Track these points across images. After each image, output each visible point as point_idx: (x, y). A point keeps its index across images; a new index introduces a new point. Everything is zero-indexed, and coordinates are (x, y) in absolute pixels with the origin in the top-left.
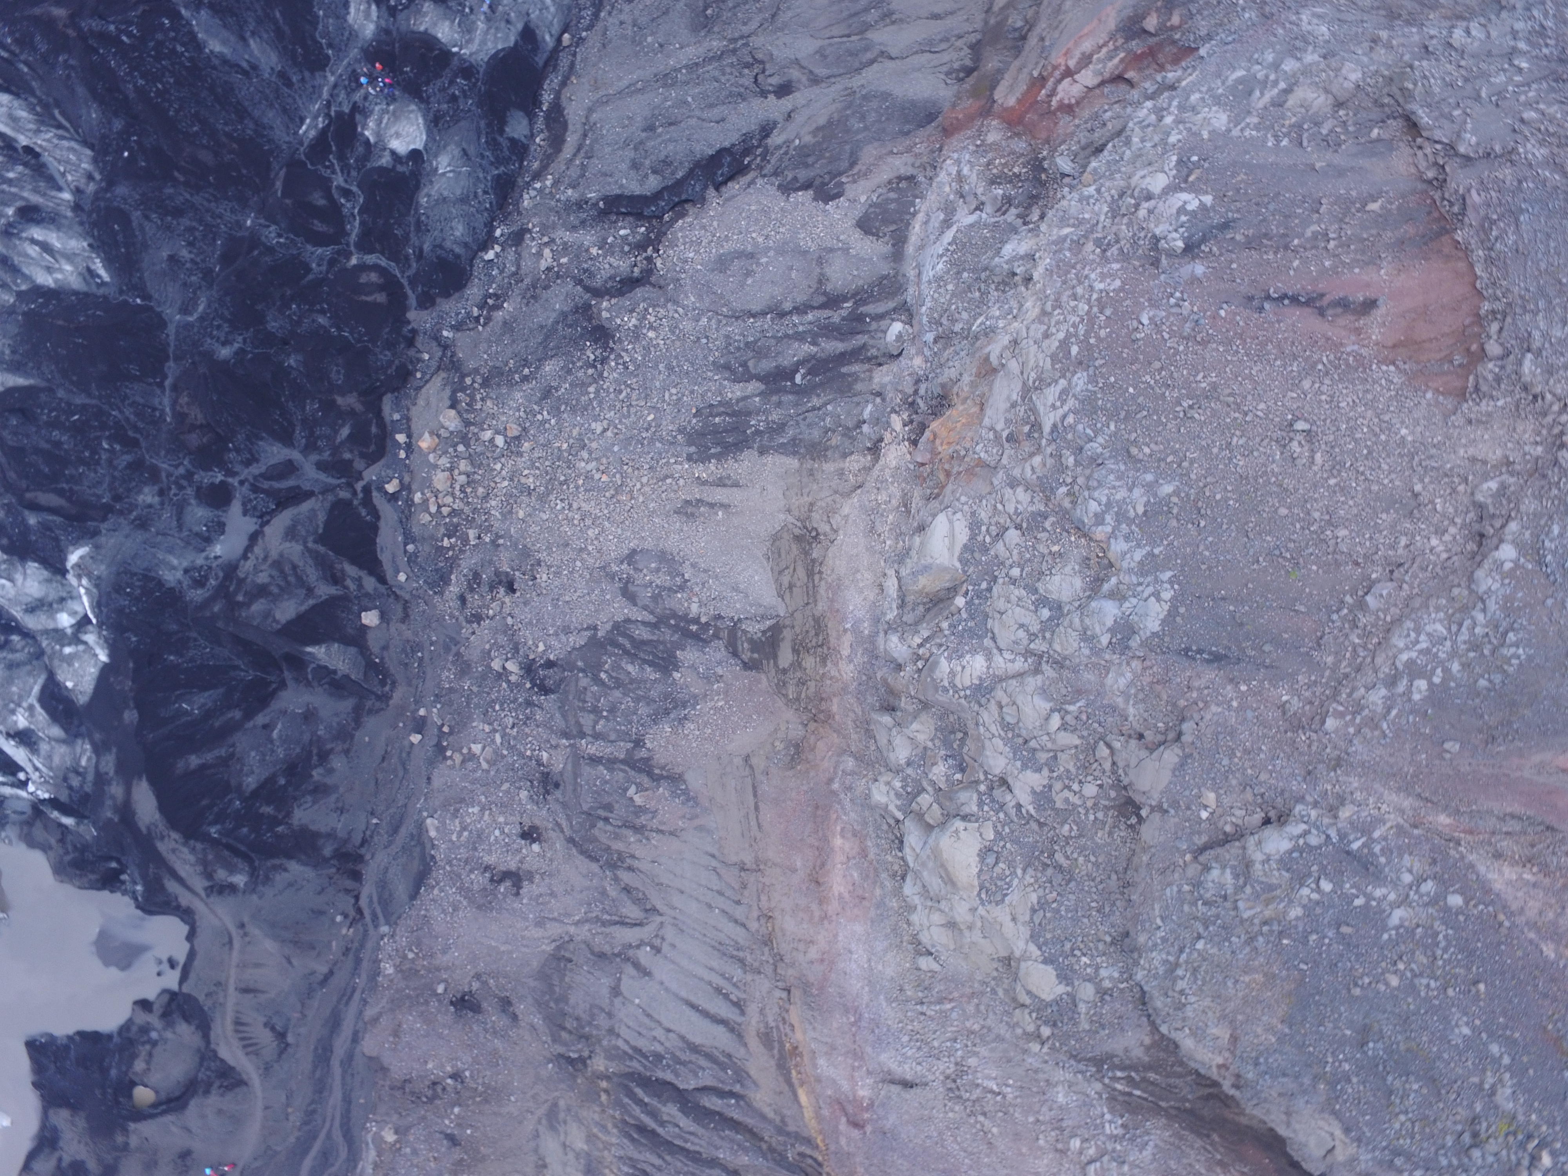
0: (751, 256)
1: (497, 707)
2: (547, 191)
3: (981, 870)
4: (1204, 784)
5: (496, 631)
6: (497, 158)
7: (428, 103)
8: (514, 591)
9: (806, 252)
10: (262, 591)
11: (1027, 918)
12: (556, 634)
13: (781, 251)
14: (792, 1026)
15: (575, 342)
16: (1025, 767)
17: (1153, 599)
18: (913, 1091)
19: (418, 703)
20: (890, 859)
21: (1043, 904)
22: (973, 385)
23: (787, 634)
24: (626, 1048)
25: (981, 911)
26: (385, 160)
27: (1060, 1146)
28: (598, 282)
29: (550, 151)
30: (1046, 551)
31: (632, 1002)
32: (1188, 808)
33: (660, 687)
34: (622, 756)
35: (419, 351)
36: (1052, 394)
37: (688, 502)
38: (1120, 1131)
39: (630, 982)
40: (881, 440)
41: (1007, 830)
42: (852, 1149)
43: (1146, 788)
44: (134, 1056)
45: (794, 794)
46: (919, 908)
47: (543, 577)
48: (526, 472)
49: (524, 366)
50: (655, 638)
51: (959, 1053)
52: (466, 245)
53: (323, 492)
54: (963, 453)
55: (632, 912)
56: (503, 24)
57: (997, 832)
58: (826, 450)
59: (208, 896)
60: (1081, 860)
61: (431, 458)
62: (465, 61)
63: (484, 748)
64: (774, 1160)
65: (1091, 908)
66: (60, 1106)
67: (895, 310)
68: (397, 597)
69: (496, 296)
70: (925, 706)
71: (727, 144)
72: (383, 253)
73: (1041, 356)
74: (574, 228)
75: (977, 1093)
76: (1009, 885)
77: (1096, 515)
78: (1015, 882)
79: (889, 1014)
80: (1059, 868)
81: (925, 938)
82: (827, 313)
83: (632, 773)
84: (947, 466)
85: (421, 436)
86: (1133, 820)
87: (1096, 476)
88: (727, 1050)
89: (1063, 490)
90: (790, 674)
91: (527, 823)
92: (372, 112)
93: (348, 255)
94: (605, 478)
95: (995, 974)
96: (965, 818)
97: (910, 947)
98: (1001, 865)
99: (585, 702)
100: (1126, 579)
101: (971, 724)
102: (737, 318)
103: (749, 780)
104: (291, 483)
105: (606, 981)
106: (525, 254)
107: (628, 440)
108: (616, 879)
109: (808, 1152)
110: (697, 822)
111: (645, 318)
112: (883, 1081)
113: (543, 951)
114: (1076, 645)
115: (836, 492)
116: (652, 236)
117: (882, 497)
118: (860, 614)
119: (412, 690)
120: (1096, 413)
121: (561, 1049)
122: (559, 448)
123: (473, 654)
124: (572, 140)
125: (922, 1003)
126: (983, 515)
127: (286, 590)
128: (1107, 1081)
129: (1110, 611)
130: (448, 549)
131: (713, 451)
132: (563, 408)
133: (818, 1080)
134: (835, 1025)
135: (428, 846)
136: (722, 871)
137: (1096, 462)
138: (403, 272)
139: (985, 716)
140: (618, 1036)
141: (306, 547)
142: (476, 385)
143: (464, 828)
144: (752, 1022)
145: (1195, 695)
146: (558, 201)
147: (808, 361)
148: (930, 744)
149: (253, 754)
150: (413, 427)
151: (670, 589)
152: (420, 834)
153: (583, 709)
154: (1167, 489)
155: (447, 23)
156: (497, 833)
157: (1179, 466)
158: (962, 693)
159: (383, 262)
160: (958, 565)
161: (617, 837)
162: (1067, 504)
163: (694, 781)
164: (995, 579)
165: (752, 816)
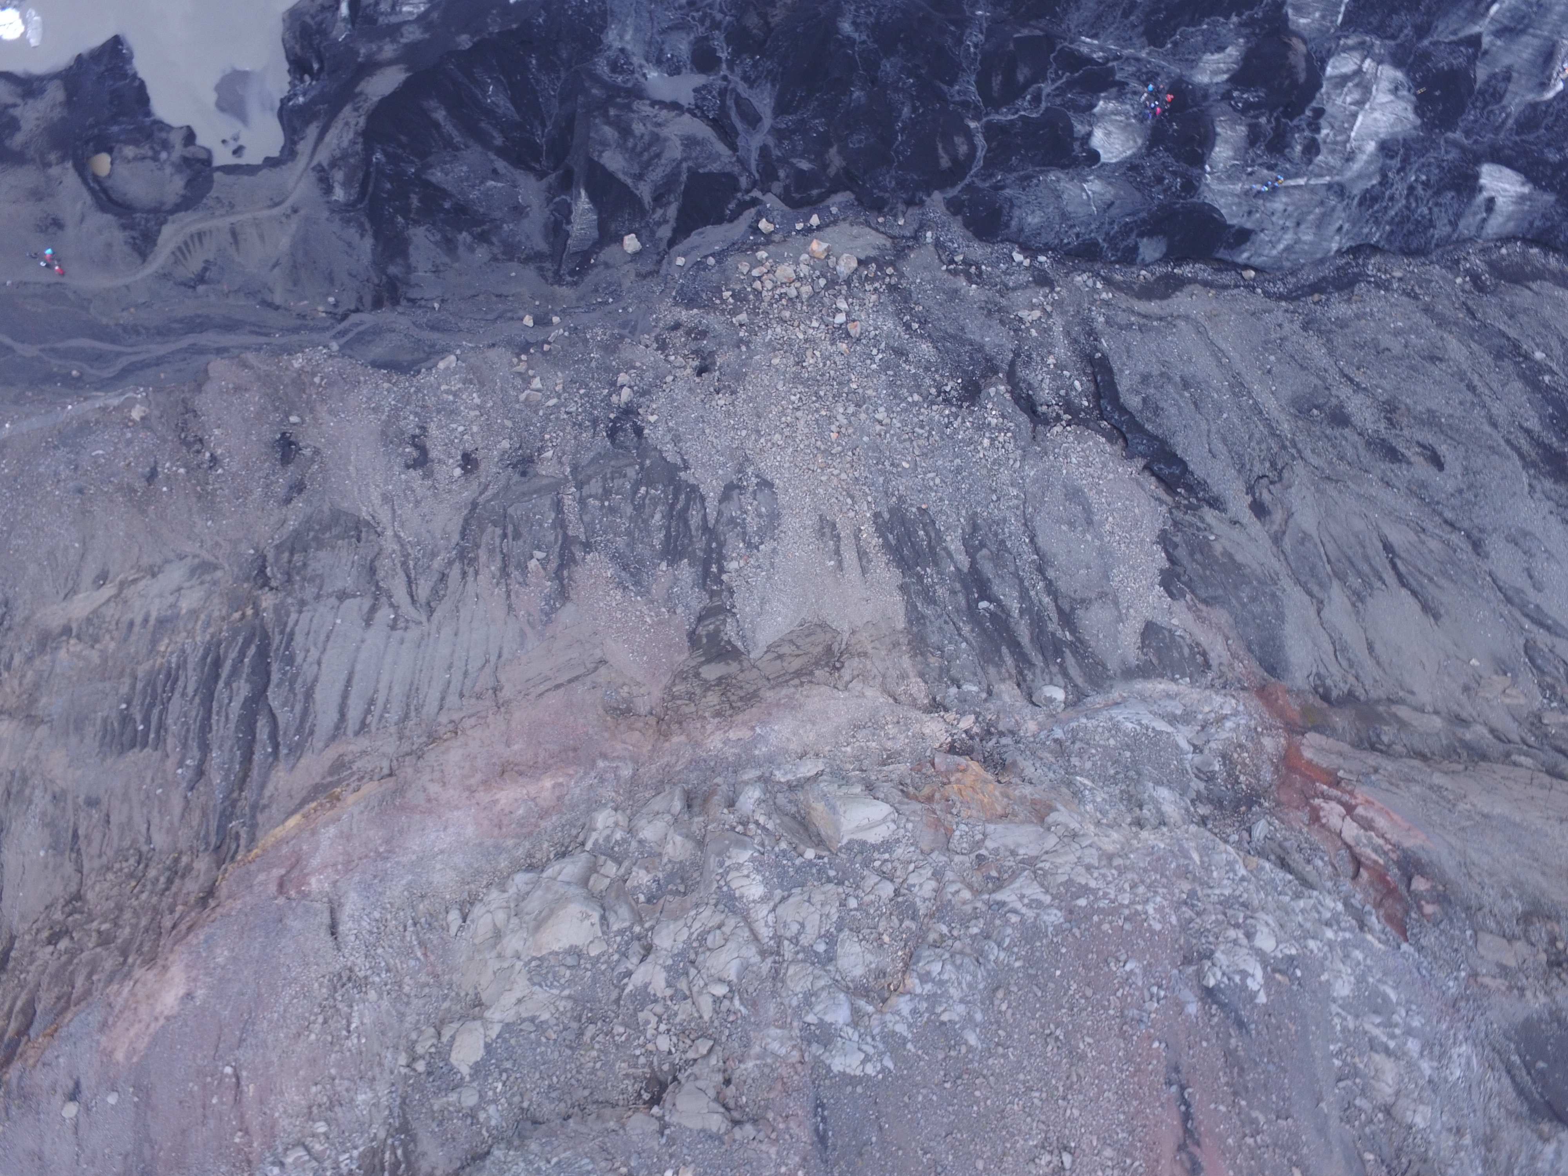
0: (1090, 522)
1: (582, 391)
2: (1096, 296)
3: (557, 953)
4: (698, 1166)
5: (655, 368)
6: (1114, 237)
7: (1148, 155)
8: (699, 374)
9: (1107, 578)
10: (625, 132)
11: (524, 1015)
12: (670, 430)
13: (1102, 552)
14: (358, 789)
15: (957, 368)
16: (668, 969)
17: (862, 1056)
18: (329, 938)
19: (563, 313)
20: (546, 845)
21: (541, 1027)
22: (1023, 799)
23: (734, 667)
24: (290, 624)
25: (519, 965)
26: (1080, 129)
27: (315, 1110)
28: (1022, 372)
29: (1136, 287)
30: (881, 929)
31: (336, 617)
32: (671, 1156)
33: (647, 552)
34: (570, 533)
35: (904, 214)
36: (1034, 891)
37: (834, 526)
38: (344, 1170)
39: (355, 606)
40: (946, 710)
41: (603, 967)
42: (256, 889)
43: (679, 1107)
44: (137, 143)
45: (581, 721)
46: (506, 895)
47: (721, 400)
48: (818, 353)
49: (920, 322)
50: (694, 533)
51: (377, 979)
52: (1021, 230)
53: (739, 160)
54: (954, 811)
55: (423, 590)
56: (1246, 208)
57: (598, 958)
58: (922, 654)
59: (314, 169)
60: (594, 1053)
61: (805, 256)
62: (1199, 181)
63: (538, 390)
64: (225, 809)
65: (550, 1077)
66: (66, 89)
67: (1076, 686)
68: (659, 262)
69: (980, 274)
70: (701, 843)
71: (1191, 467)
72: (988, 151)
73: (1067, 868)
74: (1067, 333)
75: (344, 1009)
76: (551, 986)
77: (928, 973)
78: (555, 991)
79: (396, 891)
80: (581, 1034)
81: (478, 910)
82: (1054, 616)
83: (557, 549)
84: (937, 796)
85: (822, 240)
86: (646, 1096)
87: (967, 960)
88: (316, 729)
89: (945, 929)
90: (696, 682)
91: (478, 456)
92: (1123, 103)
93: (976, 118)
94: (834, 436)
95: (463, 994)
96: (603, 918)
97: (465, 895)
98: (568, 973)
99: (612, 479)
100: (875, 1022)
101: (694, 897)
102: (1025, 525)
103: (583, 670)
104: (739, 126)
105: (349, 583)
106: (1029, 292)
107: (877, 449)
108: (450, 563)
109: (243, 842)
110: (528, 629)
111: (1000, 431)
112: (330, 901)
113: (360, 510)
114: (798, 989)
115: (884, 676)
116: (1082, 415)
117: (891, 729)
118: (773, 739)
119: (574, 303)
120: (1027, 943)
121: (271, 555)
122: (850, 380)
123: (626, 352)
124: (1153, 307)
125: (415, 924)
126: (899, 852)
127: (634, 154)
128: (390, 1141)
129: (840, 1015)
130: (721, 298)
131: (890, 537)
132: (890, 373)
133: (314, 833)
134: (371, 833)
135: (429, 364)
136: (488, 670)
137: (980, 958)
138: (976, 175)
139: (707, 913)
140: (300, 612)
141: (681, 162)
142: (887, 280)
143: (455, 395)
144: (351, 746)
145: (782, 1126)
146: (1090, 310)
147: (1003, 611)
148: (665, 860)
149: (465, 168)
150: (829, 229)
151: (745, 533)
152: (437, 353)
153: (604, 479)
154: (972, 1039)
155: (1231, 153)
156: (461, 429)
157: (998, 1044)
158: (722, 883)
159: (980, 154)
160: (845, 841)
161: (491, 551)
162: (932, 936)
163: (567, 614)
164: (840, 883)
165: (549, 684)
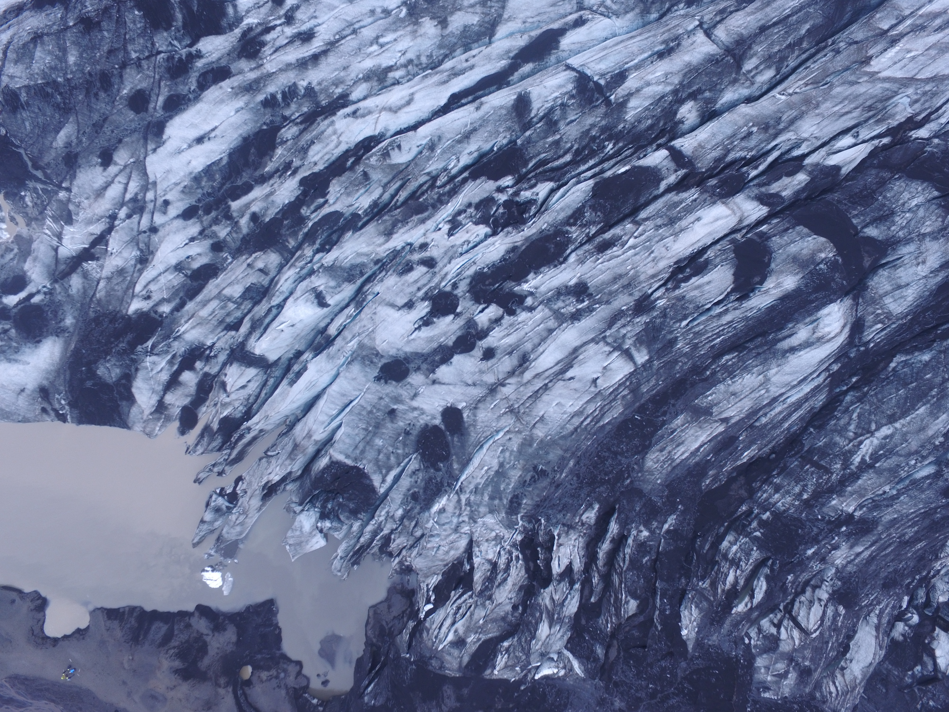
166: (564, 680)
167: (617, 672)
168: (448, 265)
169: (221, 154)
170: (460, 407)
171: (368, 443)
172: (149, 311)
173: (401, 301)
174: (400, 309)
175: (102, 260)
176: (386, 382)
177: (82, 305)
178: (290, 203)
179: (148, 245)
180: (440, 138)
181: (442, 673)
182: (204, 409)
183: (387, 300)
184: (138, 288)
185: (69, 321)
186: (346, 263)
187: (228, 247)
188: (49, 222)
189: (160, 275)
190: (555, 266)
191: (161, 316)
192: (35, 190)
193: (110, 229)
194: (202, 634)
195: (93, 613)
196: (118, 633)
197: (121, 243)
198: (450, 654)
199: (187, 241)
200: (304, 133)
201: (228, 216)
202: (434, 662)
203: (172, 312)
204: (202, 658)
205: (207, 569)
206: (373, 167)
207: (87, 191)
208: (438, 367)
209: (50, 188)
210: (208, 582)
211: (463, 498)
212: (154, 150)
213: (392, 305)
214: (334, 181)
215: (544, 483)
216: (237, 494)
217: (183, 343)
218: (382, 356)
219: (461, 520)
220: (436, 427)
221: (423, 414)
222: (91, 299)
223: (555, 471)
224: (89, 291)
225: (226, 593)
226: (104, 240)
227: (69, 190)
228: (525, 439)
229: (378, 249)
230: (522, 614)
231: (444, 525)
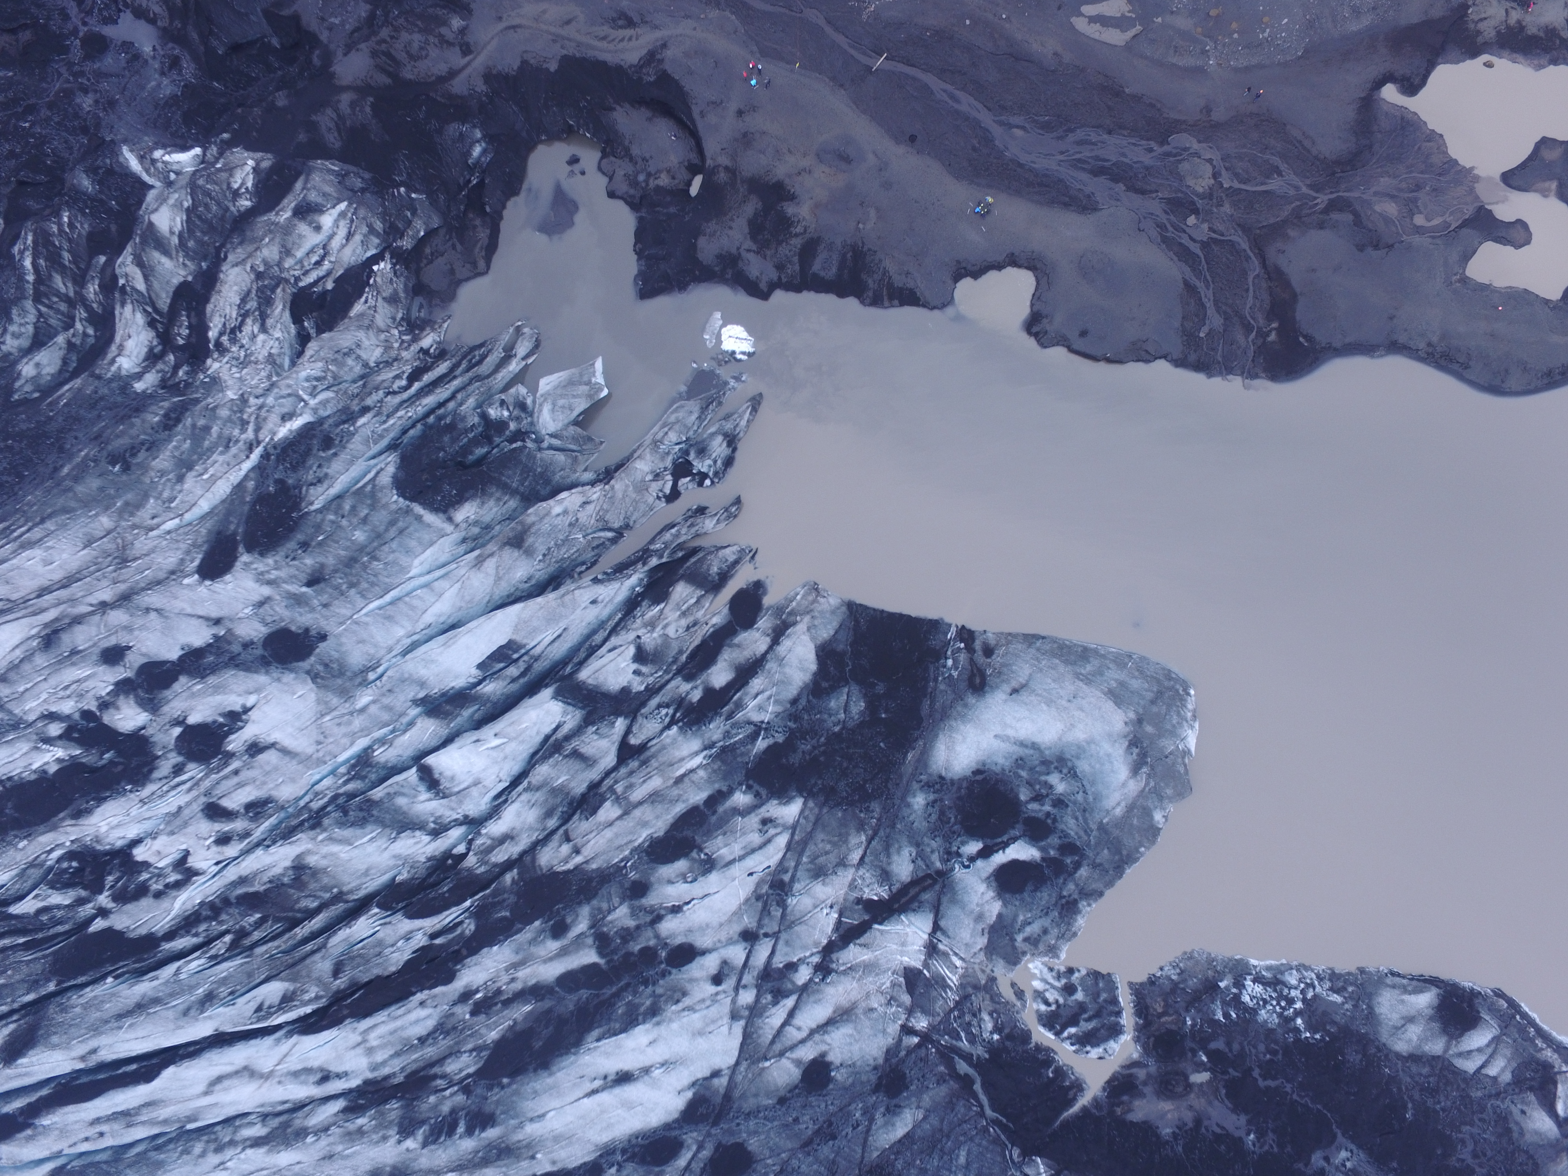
166: (156, 143)
167: (79, 149)
168: (182, 803)
169: (595, 1048)
170: (196, 576)
171: (379, 536)
172: (768, 799)
173: (270, 757)
174: (273, 745)
175: (851, 898)
176: (307, 630)
177: (893, 826)
178: (491, 945)
179: (765, 911)
180: (186, 1013)
181: (347, 167)
182: (717, 620)
183: (294, 762)
184: (782, 841)
185: (919, 801)
186: (372, 831)
187: (622, 886)
188: (953, 979)
189: (742, 858)
190: (10, 779)
191: (749, 787)
192: (972, 1039)
193: (829, 949)
194: (758, 253)
195: (946, 302)
196: (889, 265)
197: (811, 923)
198: (325, 195)
199: (685, 908)
200: (435, 1058)
201: (602, 941)
202: (358, 184)
203: (731, 791)
204: (756, 215)
205: (744, 357)
206: (319, 981)
207: (867, 1023)
208: (210, 645)
209: (945, 1040)
210: (745, 335)
211: (250, 434)
212: (716, 1074)
213: (285, 752)
214: (393, 969)
215: (119, 444)
216: (672, 474)
217: (707, 736)
218: (308, 672)
219: (261, 400)
220: (249, 550)
221: (262, 573)
222: (875, 833)
223: (95, 461)
224: (879, 848)
225: (718, 315)
226: (842, 931)
227: (907, 1030)
228: (132, 514)
229: (310, 846)
230: (223, 245)
231: (289, 395)
